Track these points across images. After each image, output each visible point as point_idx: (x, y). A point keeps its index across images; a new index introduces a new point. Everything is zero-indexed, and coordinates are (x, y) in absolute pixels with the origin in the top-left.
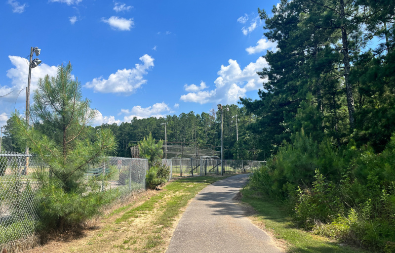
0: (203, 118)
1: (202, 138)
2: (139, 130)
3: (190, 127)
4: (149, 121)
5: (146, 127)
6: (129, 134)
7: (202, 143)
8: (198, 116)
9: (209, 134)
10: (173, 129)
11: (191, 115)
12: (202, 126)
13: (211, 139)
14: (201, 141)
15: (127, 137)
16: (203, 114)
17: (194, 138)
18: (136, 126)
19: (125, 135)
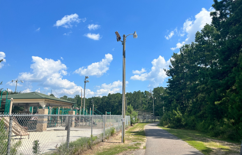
0: (145, 94)
1: (145, 104)
2: (112, 100)
3: (139, 99)
4: (117, 95)
5: (116, 99)
6: (106, 102)
7: (146, 108)
8: (142, 93)
9: (149, 103)
10: (130, 99)
11: (139, 92)
12: (145, 98)
13: (150, 105)
14: (145, 106)
15: (105, 104)
16: (145, 92)
17: (141, 104)
18: (110, 98)
19: (104, 103)
